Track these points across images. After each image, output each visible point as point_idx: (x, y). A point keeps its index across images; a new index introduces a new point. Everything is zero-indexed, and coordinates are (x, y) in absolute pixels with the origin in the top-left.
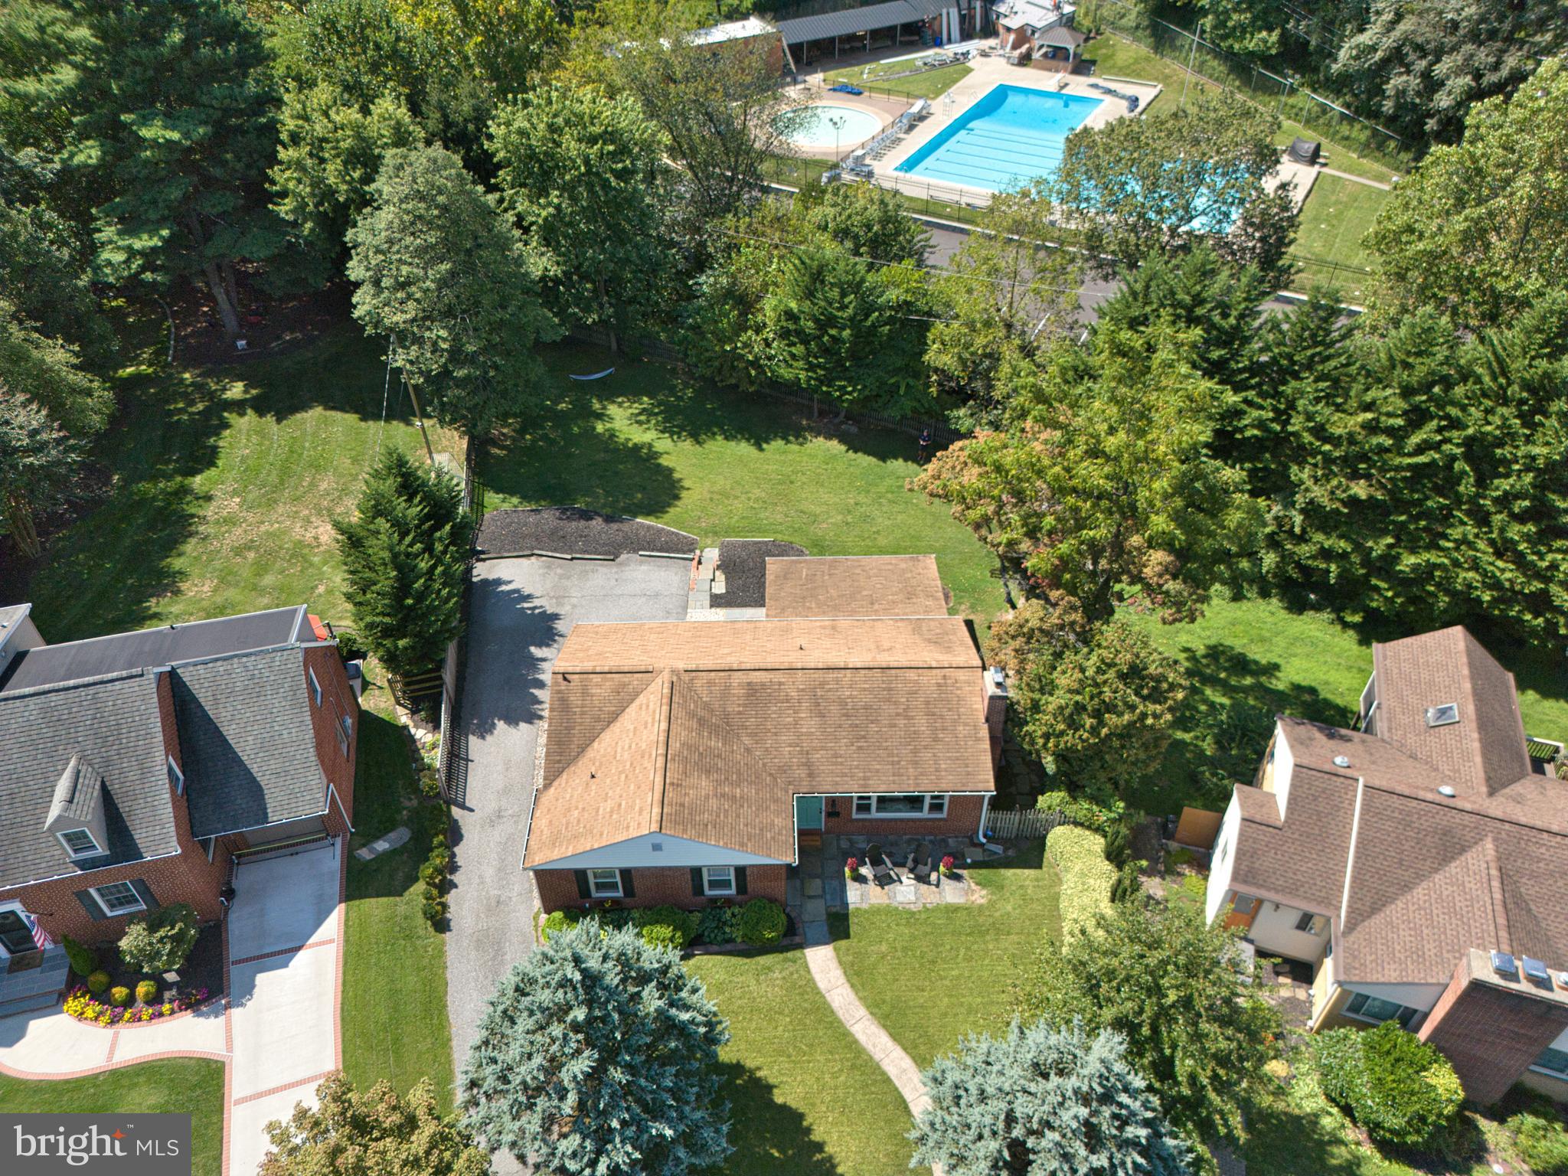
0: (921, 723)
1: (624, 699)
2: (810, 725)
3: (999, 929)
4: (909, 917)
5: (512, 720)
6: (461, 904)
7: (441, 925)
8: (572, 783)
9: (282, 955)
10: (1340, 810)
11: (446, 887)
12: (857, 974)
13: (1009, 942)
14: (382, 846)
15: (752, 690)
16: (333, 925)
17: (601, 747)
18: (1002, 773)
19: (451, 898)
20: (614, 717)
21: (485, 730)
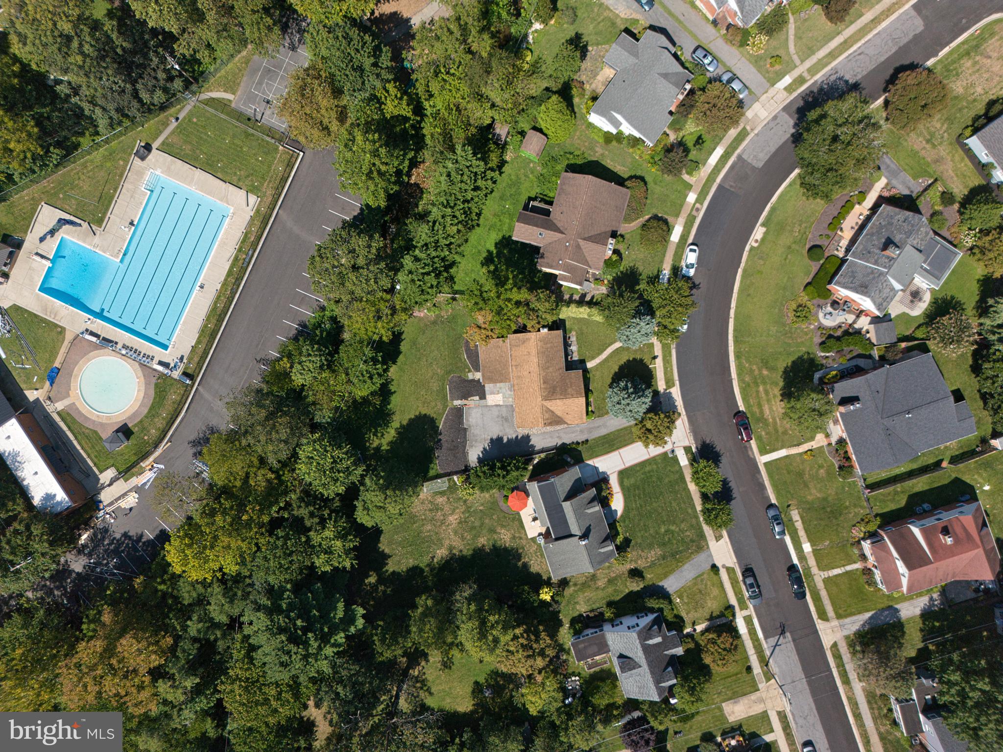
0: (549, 345)
1: (548, 410)
2: (551, 369)
3: (581, 329)
4: (580, 347)
5: (530, 441)
6: (580, 438)
7: (587, 441)
8: (568, 419)
9: (596, 468)
10: (570, 265)
11: (578, 443)
12: (593, 358)
13: (584, 328)
14: (569, 459)
15: (544, 383)
16: (590, 462)
17: (559, 413)
18: (558, 329)
19: (580, 441)
20: (553, 412)
21: (533, 446)
